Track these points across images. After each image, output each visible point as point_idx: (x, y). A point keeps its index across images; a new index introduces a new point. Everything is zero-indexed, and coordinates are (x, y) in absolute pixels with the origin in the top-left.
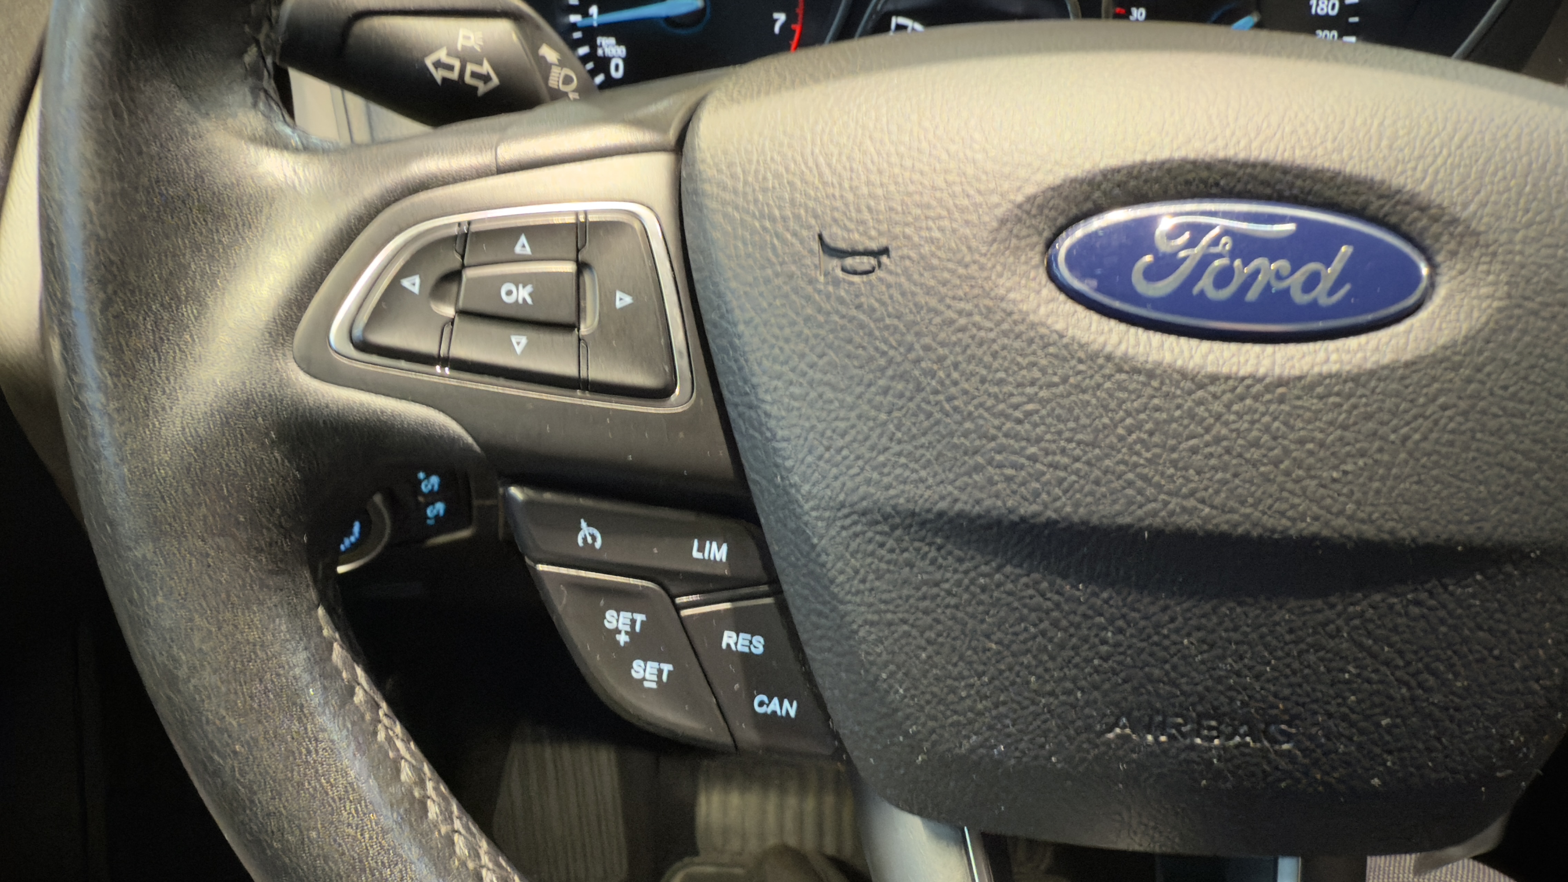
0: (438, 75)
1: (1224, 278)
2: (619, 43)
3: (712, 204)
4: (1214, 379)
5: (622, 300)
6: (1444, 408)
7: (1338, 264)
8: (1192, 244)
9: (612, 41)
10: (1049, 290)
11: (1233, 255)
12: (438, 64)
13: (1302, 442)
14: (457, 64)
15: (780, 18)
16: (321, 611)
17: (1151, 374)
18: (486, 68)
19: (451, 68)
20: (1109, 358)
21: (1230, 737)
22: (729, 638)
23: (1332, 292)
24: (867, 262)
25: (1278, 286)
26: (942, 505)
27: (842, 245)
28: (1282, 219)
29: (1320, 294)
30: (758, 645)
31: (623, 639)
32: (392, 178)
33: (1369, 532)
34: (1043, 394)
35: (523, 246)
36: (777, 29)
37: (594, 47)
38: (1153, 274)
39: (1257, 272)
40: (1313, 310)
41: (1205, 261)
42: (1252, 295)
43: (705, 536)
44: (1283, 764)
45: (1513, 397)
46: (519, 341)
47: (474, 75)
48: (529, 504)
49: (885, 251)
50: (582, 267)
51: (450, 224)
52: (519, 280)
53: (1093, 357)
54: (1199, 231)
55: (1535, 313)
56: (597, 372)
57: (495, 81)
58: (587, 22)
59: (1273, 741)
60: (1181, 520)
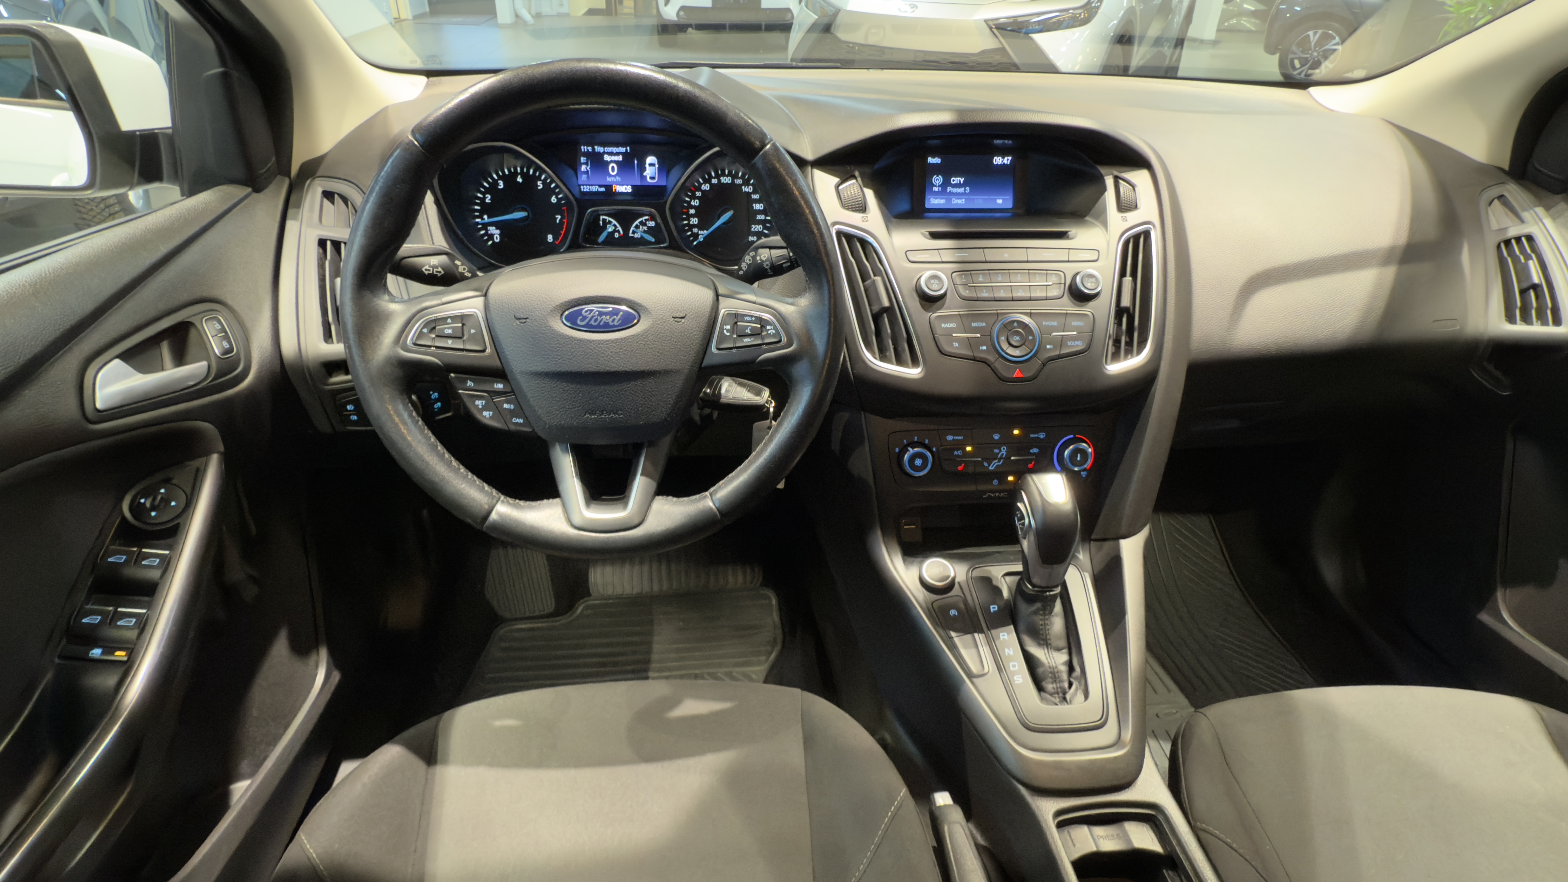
0: (426, 273)
1: (596, 320)
2: (497, 229)
3: (492, 309)
4: (593, 341)
5: (473, 331)
6: (640, 344)
7: (619, 316)
8: (590, 314)
9: (494, 228)
10: (562, 325)
11: (598, 315)
12: (426, 270)
13: (612, 352)
14: (431, 269)
15: (559, 217)
16: (410, 405)
17: (581, 341)
18: (440, 269)
19: (429, 270)
20: (573, 338)
21: (609, 415)
22: (506, 406)
23: (617, 322)
24: (524, 320)
25: (607, 321)
26: (543, 370)
27: (519, 317)
28: (609, 308)
29: (616, 323)
30: (512, 407)
31: (480, 407)
32: (418, 307)
33: (627, 370)
34: (560, 346)
35: (449, 321)
36: (558, 221)
37: (487, 231)
38: (582, 320)
39: (602, 319)
40: (614, 326)
41: (593, 317)
42: (602, 324)
43: (497, 382)
44: (621, 420)
45: (654, 341)
46: (450, 341)
47: (437, 272)
48: (455, 377)
49: (527, 318)
50: (463, 325)
51: (433, 316)
52: (449, 328)
53: (570, 337)
54: (592, 311)
55: (659, 324)
56: (468, 347)
57: (443, 272)
58: (483, 221)
59: (619, 415)
60: (590, 369)
